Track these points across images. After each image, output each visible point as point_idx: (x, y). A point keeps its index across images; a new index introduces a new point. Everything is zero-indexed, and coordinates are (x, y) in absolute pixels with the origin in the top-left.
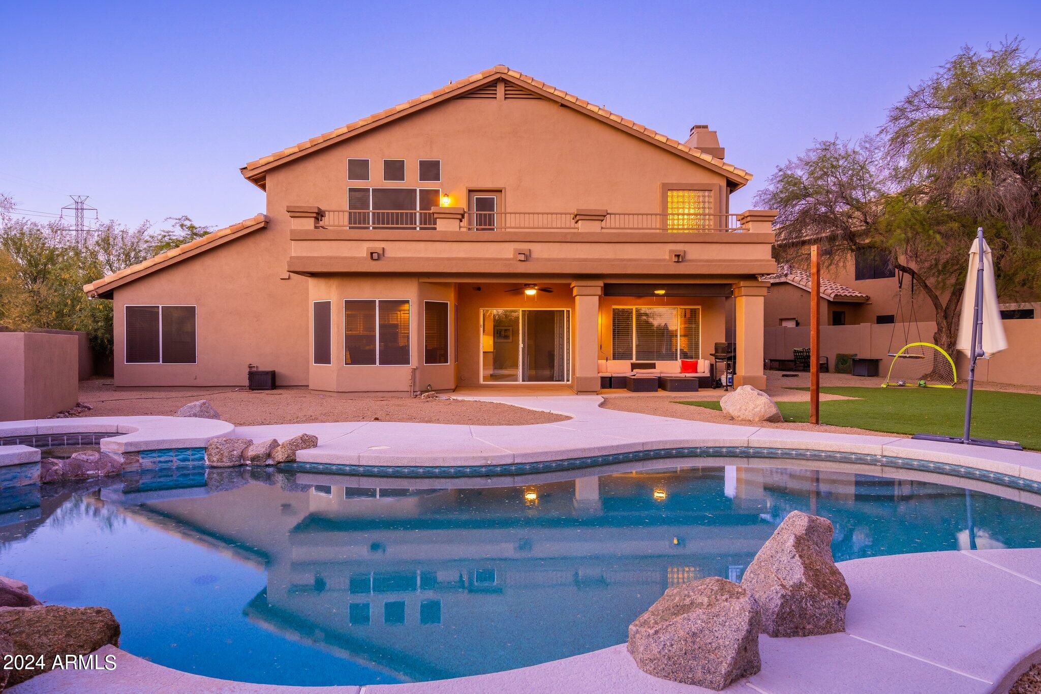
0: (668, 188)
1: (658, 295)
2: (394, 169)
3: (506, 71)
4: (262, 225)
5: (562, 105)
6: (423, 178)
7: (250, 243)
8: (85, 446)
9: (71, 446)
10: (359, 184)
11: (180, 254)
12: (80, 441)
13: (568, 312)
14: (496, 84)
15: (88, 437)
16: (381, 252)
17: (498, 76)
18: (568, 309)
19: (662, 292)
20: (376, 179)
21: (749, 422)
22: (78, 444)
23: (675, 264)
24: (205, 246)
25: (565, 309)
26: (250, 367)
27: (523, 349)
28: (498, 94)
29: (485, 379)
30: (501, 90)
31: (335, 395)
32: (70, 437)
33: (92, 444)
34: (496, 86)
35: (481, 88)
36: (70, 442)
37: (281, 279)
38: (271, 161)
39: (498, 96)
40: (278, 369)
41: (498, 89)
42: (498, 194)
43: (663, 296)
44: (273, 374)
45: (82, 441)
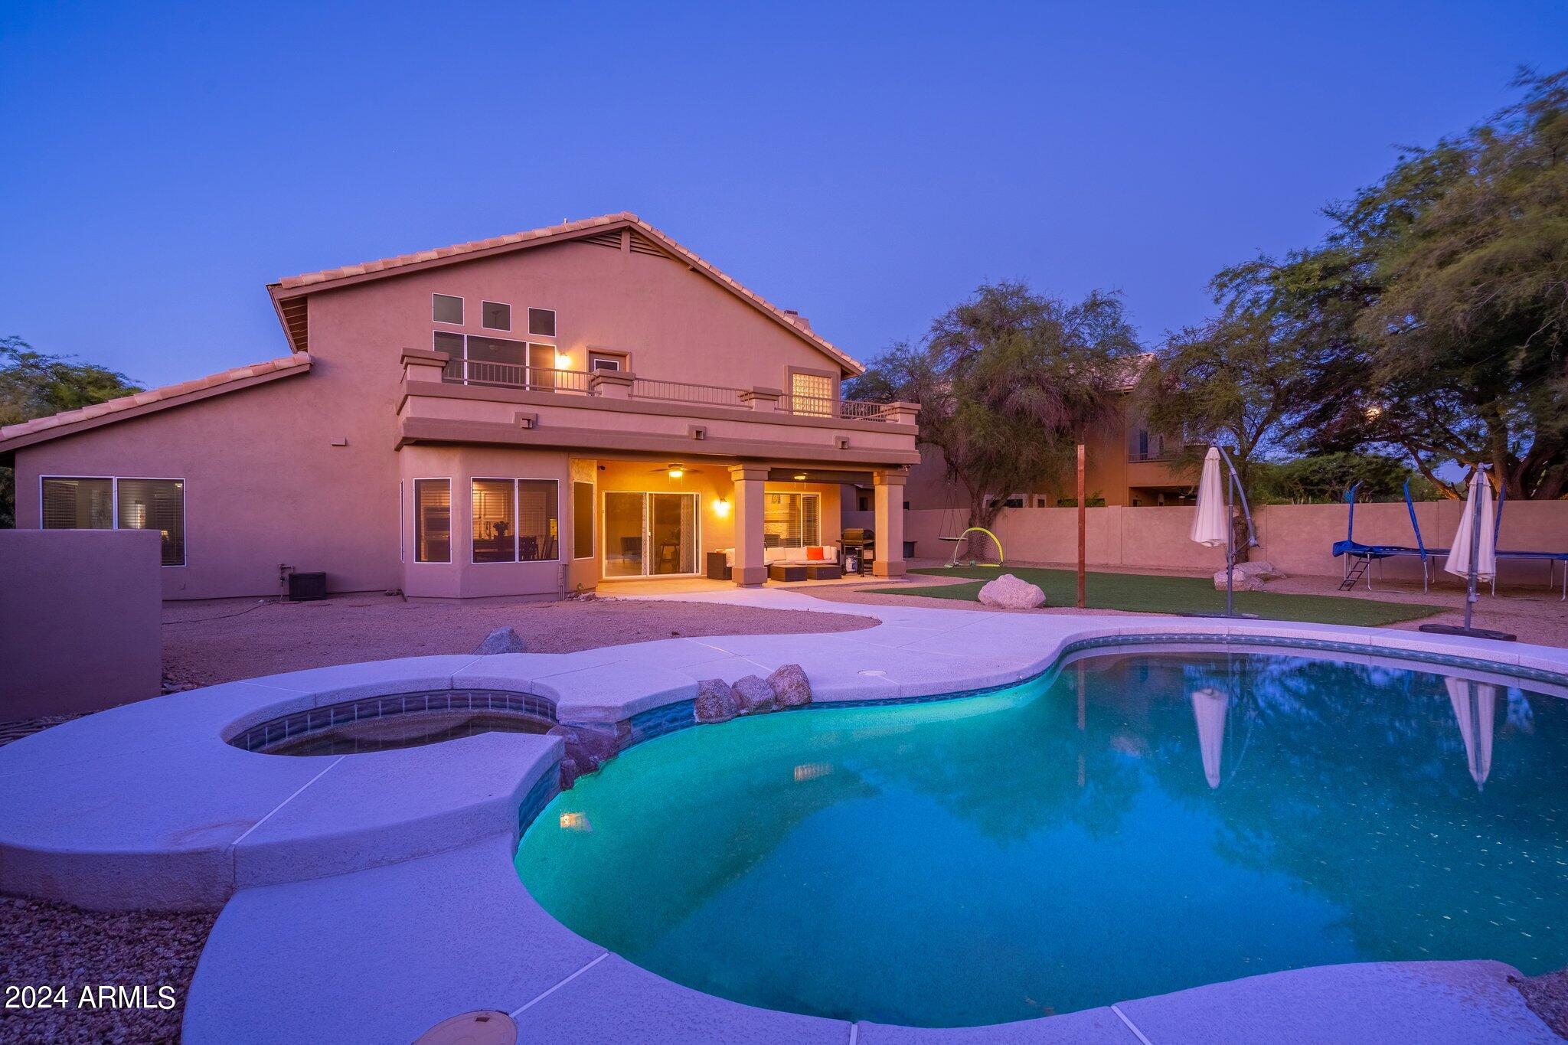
0: (793, 371)
1: (797, 481)
2: (497, 315)
3: (636, 221)
4: (307, 368)
5: (694, 270)
6: (533, 330)
7: (282, 394)
8: (388, 716)
9: (365, 720)
10: (450, 327)
11: (158, 401)
12: (404, 706)
13: (698, 495)
14: (621, 232)
15: (393, 702)
16: (535, 420)
17: (626, 224)
18: (697, 493)
19: (803, 478)
20: (473, 324)
21: (1023, 610)
22: (377, 715)
23: (841, 450)
24: (206, 391)
25: (695, 494)
26: (283, 569)
27: (651, 537)
28: (622, 243)
29: (610, 572)
30: (626, 239)
31: (458, 602)
32: (365, 705)
33: (401, 711)
34: (621, 235)
35: (603, 234)
36: (363, 713)
37: (333, 445)
38: (320, 280)
39: (622, 246)
40: (327, 571)
41: (623, 238)
42: (622, 359)
43: (803, 481)
44: (321, 578)
45: (385, 709)
